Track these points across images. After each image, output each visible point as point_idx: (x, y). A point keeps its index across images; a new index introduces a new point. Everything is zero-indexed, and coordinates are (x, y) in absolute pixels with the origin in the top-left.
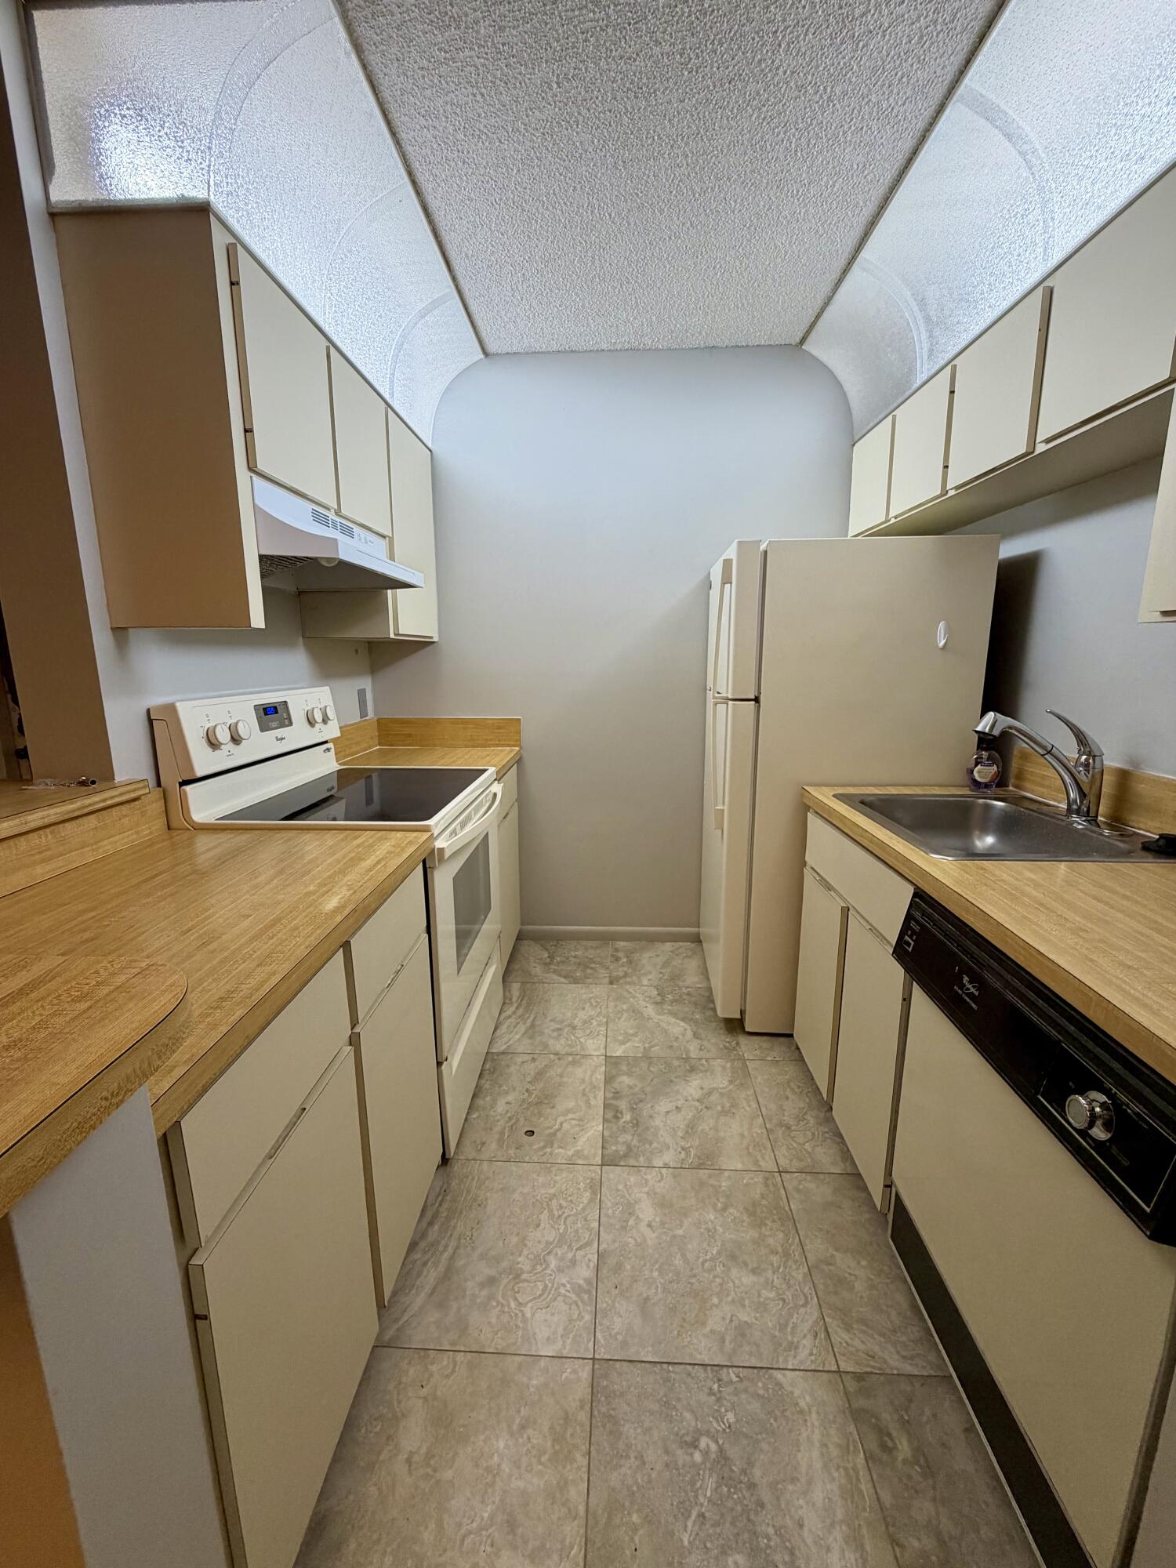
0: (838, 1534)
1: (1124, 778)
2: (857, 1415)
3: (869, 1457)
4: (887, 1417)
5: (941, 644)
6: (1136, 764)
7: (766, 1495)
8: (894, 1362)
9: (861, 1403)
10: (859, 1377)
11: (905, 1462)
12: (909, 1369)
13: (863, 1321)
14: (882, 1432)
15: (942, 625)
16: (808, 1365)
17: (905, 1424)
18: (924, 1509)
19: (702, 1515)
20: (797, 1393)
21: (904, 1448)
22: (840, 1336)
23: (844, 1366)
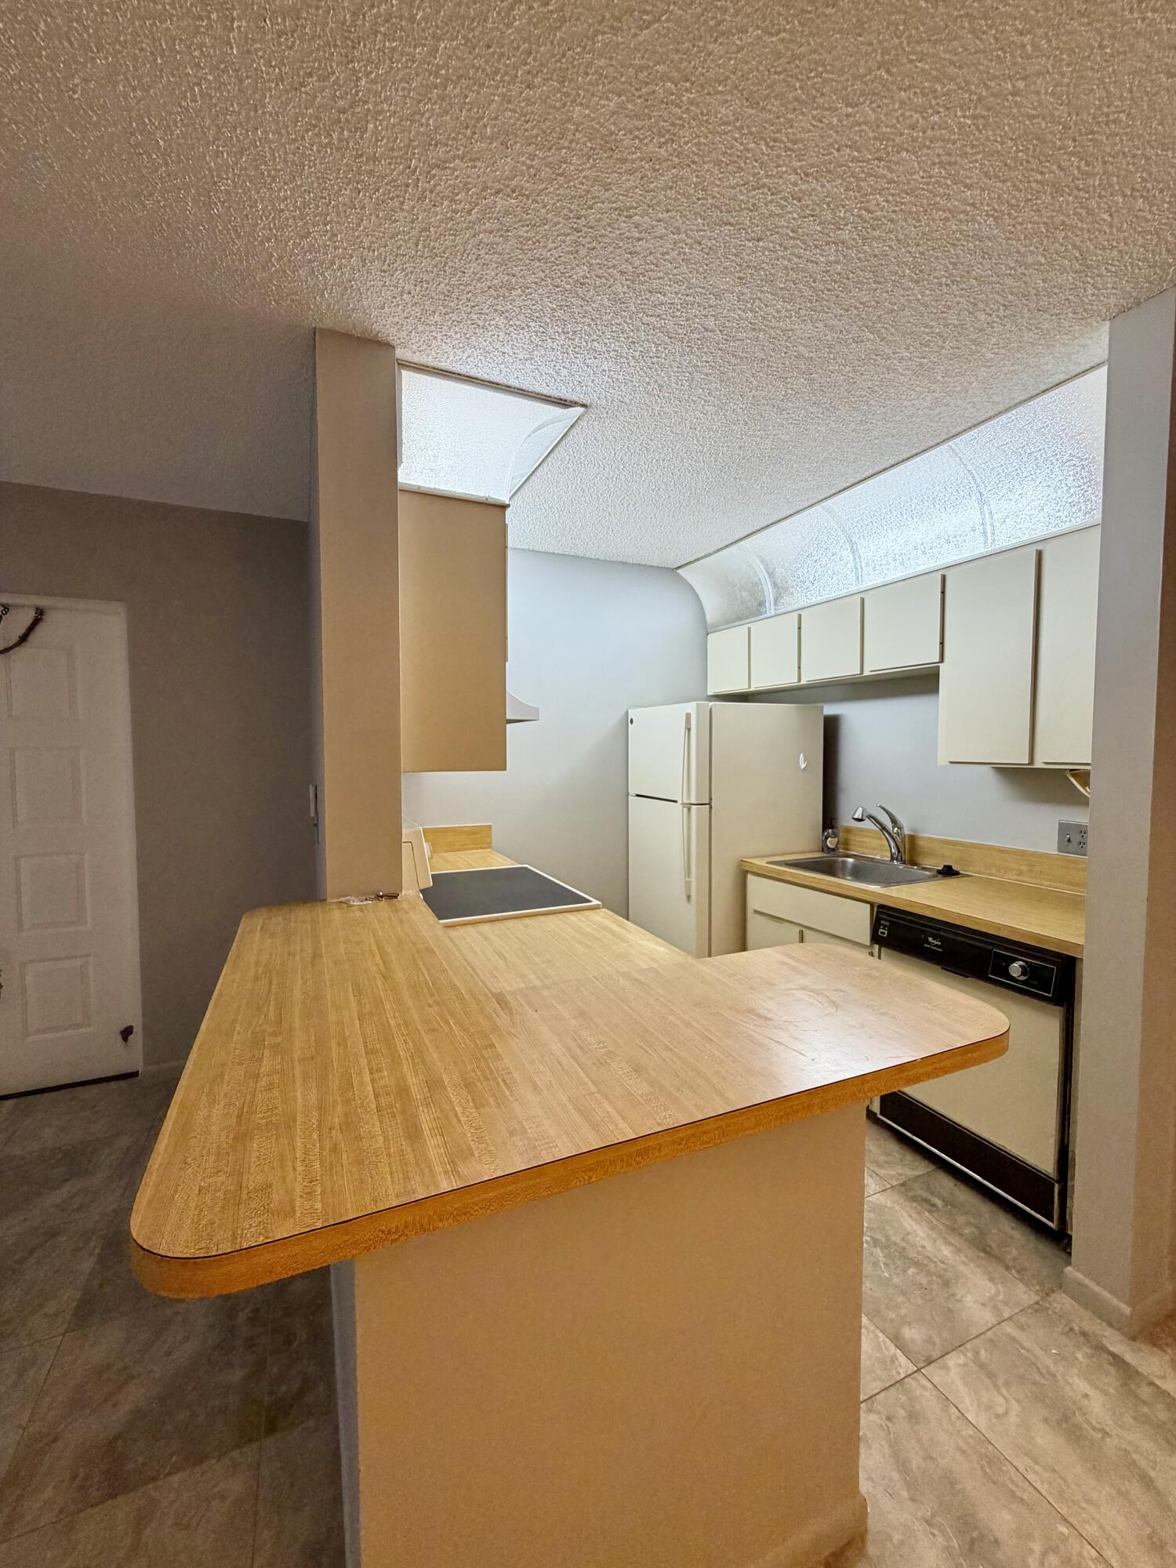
0: (939, 1242)
1: (912, 838)
2: (914, 1199)
3: (930, 1212)
4: (925, 1195)
5: (803, 766)
6: (915, 831)
7: (903, 1244)
8: (911, 1173)
9: (911, 1194)
10: (903, 1185)
11: (943, 1207)
12: (917, 1173)
13: (886, 1162)
14: (927, 1201)
15: (802, 755)
16: (878, 1190)
17: (932, 1193)
18: (961, 1219)
19: (885, 1264)
20: (883, 1202)
21: (939, 1203)
22: (882, 1172)
23: (895, 1183)
